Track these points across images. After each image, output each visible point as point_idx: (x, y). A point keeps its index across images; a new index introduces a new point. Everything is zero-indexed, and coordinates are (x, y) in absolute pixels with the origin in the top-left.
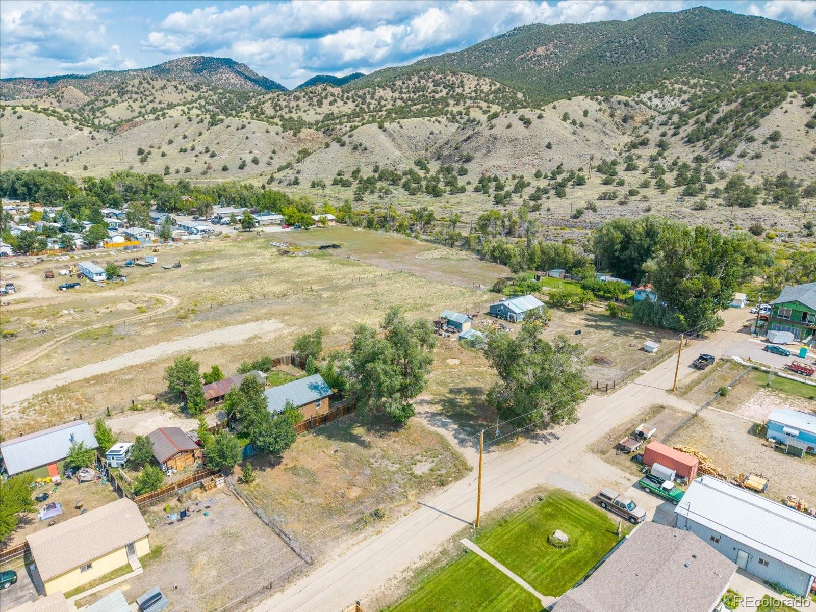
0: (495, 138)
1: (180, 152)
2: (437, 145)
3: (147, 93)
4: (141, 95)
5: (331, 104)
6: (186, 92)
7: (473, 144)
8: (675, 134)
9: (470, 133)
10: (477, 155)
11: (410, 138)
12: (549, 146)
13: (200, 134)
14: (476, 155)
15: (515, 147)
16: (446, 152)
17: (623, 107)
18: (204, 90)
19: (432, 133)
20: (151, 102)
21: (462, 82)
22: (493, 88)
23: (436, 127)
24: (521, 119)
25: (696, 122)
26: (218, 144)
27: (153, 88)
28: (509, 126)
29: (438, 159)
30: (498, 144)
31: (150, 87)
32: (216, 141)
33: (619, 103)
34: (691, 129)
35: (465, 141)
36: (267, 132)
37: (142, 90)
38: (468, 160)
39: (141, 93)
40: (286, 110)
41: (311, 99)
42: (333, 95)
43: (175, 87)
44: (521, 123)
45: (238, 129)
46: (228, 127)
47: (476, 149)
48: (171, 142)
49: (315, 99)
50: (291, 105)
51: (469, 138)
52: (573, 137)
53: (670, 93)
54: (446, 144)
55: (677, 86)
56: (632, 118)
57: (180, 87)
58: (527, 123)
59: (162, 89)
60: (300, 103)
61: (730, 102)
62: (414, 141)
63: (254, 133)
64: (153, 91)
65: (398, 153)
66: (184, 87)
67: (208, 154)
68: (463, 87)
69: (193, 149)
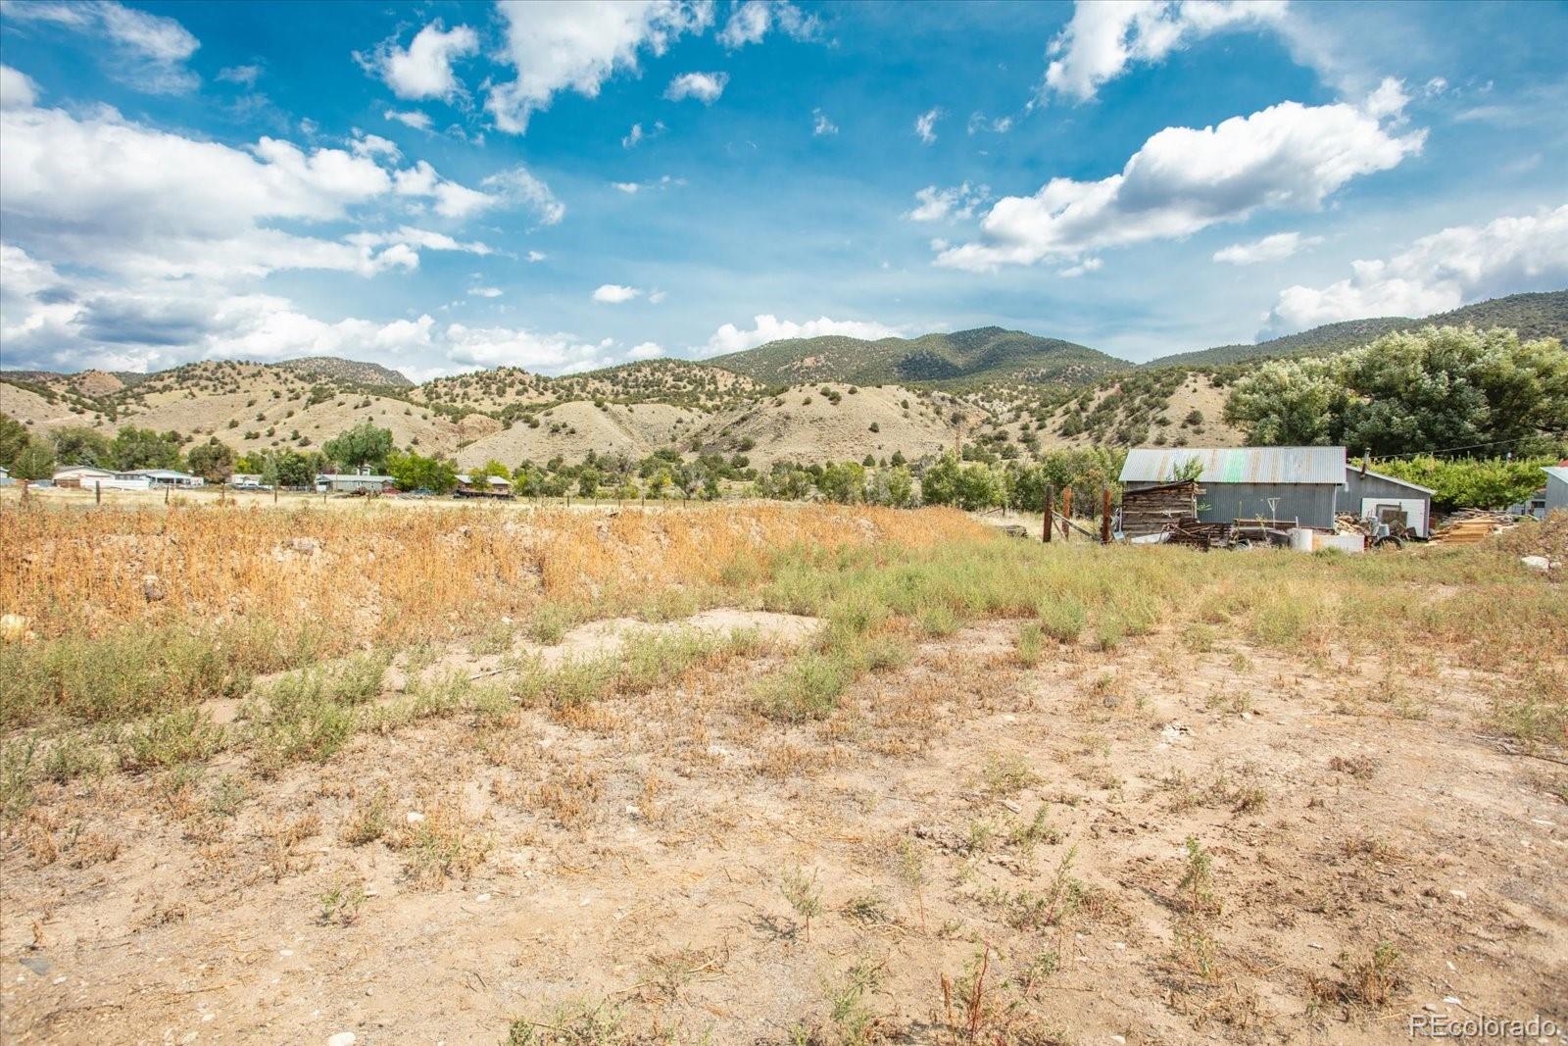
0: (788, 418)
1: (247, 438)
2: (692, 433)
3: (228, 380)
4: (216, 382)
5: (518, 393)
6: (292, 383)
7: (747, 427)
8: (1041, 427)
9: (745, 412)
10: (762, 442)
11: (645, 426)
12: (874, 429)
13: (290, 414)
14: (758, 440)
15: (822, 428)
16: (705, 441)
17: (949, 404)
18: (323, 382)
19: (680, 421)
20: (231, 392)
21: (713, 377)
22: (758, 388)
23: (684, 414)
24: (825, 393)
25: (1066, 413)
26: (317, 427)
27: (239, 374)
28: (807, 402)
29: (694, 450)
30: (793, 426)
31: (234, 373)
32: (315, 424)
33: (943, 399)
34: (1062, 420)
35: (738, 423)
36: (408, 413)
37: (219, 375)
38: (747, 446)
39: (217, 379)
40: (447, 398)
41: (488, 386)
42: (522, 382)
43: (277, 375)
44: (826, 399)
45: (356, 407)
46: (340, 404)
47: (758, 433)
48: (233, 425)
49: (494, 387)
50: (455, 392)
51: (743, 419)
52: (906, 420)
53: (1000, 397)
54: (706, 430)
55: (1005, 391)
56: (964, 418)
57: (283, 375)
58: (835, 398)
59: (254, 376)
60: (470, 390)
61: (1104, 388)
62: (652, 431)
63: (384, 413)
64: (239, 378)
65: (627, 439)
66: (291, 377)
67: (297, 442)
68: (715, 383)
69: (271, 434)
